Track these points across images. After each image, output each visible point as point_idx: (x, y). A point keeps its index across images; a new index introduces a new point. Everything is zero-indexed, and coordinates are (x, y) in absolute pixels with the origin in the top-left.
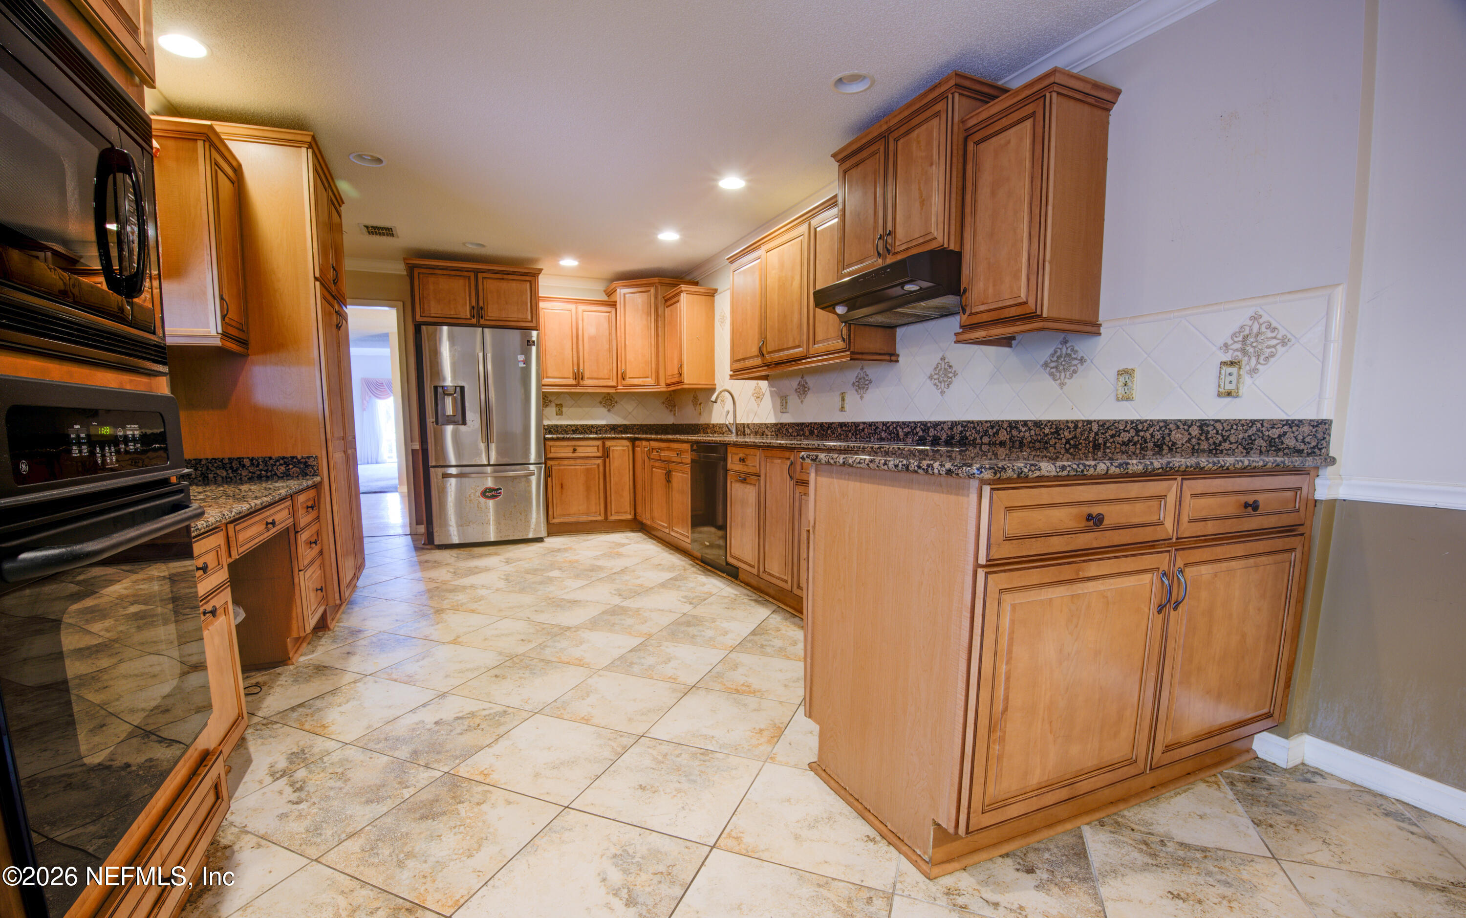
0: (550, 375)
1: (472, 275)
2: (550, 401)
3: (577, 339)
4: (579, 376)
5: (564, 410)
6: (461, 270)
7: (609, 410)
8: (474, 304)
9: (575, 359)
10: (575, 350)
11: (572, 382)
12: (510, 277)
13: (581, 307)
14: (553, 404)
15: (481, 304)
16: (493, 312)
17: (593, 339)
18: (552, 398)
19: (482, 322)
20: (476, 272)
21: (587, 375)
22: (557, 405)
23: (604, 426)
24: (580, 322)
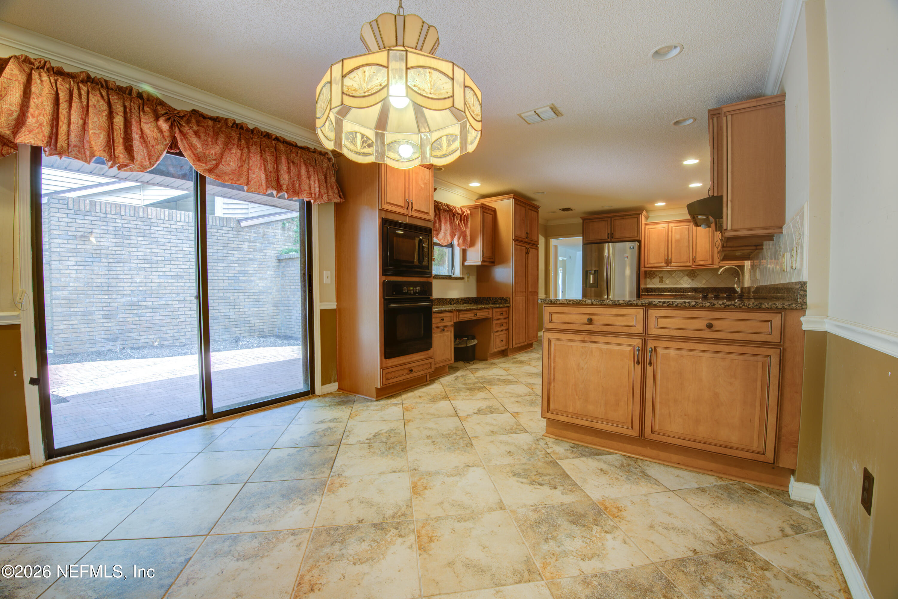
0: (651, 262)
1: (609, 219)
2: (656, 275)
3: (668, 242)
4: (668, 262)
5: (664, 279)
6: (604, 218)
7: (693, 280)
8: (609, 232)
9: (666, 253)
10: (666, 248)
11: (663, 264)
12: (627, 217)
13: (671, 225)
14: (658, 277)
15: (612, 232)
16: (618, 235)
17: (678, 241)
18: (657, 274)
19: (613, 240)
20: (611, 218)
21: (673, 260)
22: (660, 277)
23: (689, 288)
24: (670, 233)
